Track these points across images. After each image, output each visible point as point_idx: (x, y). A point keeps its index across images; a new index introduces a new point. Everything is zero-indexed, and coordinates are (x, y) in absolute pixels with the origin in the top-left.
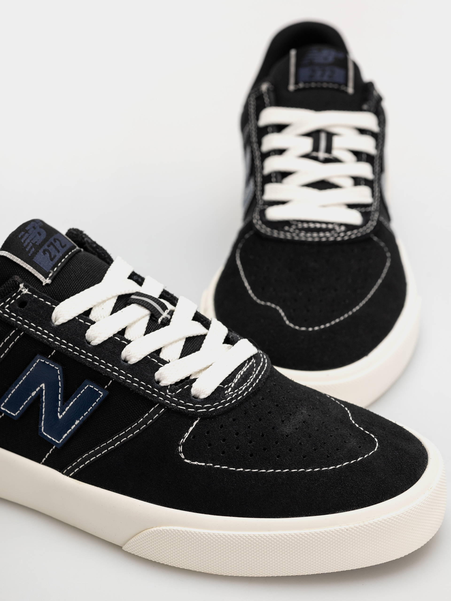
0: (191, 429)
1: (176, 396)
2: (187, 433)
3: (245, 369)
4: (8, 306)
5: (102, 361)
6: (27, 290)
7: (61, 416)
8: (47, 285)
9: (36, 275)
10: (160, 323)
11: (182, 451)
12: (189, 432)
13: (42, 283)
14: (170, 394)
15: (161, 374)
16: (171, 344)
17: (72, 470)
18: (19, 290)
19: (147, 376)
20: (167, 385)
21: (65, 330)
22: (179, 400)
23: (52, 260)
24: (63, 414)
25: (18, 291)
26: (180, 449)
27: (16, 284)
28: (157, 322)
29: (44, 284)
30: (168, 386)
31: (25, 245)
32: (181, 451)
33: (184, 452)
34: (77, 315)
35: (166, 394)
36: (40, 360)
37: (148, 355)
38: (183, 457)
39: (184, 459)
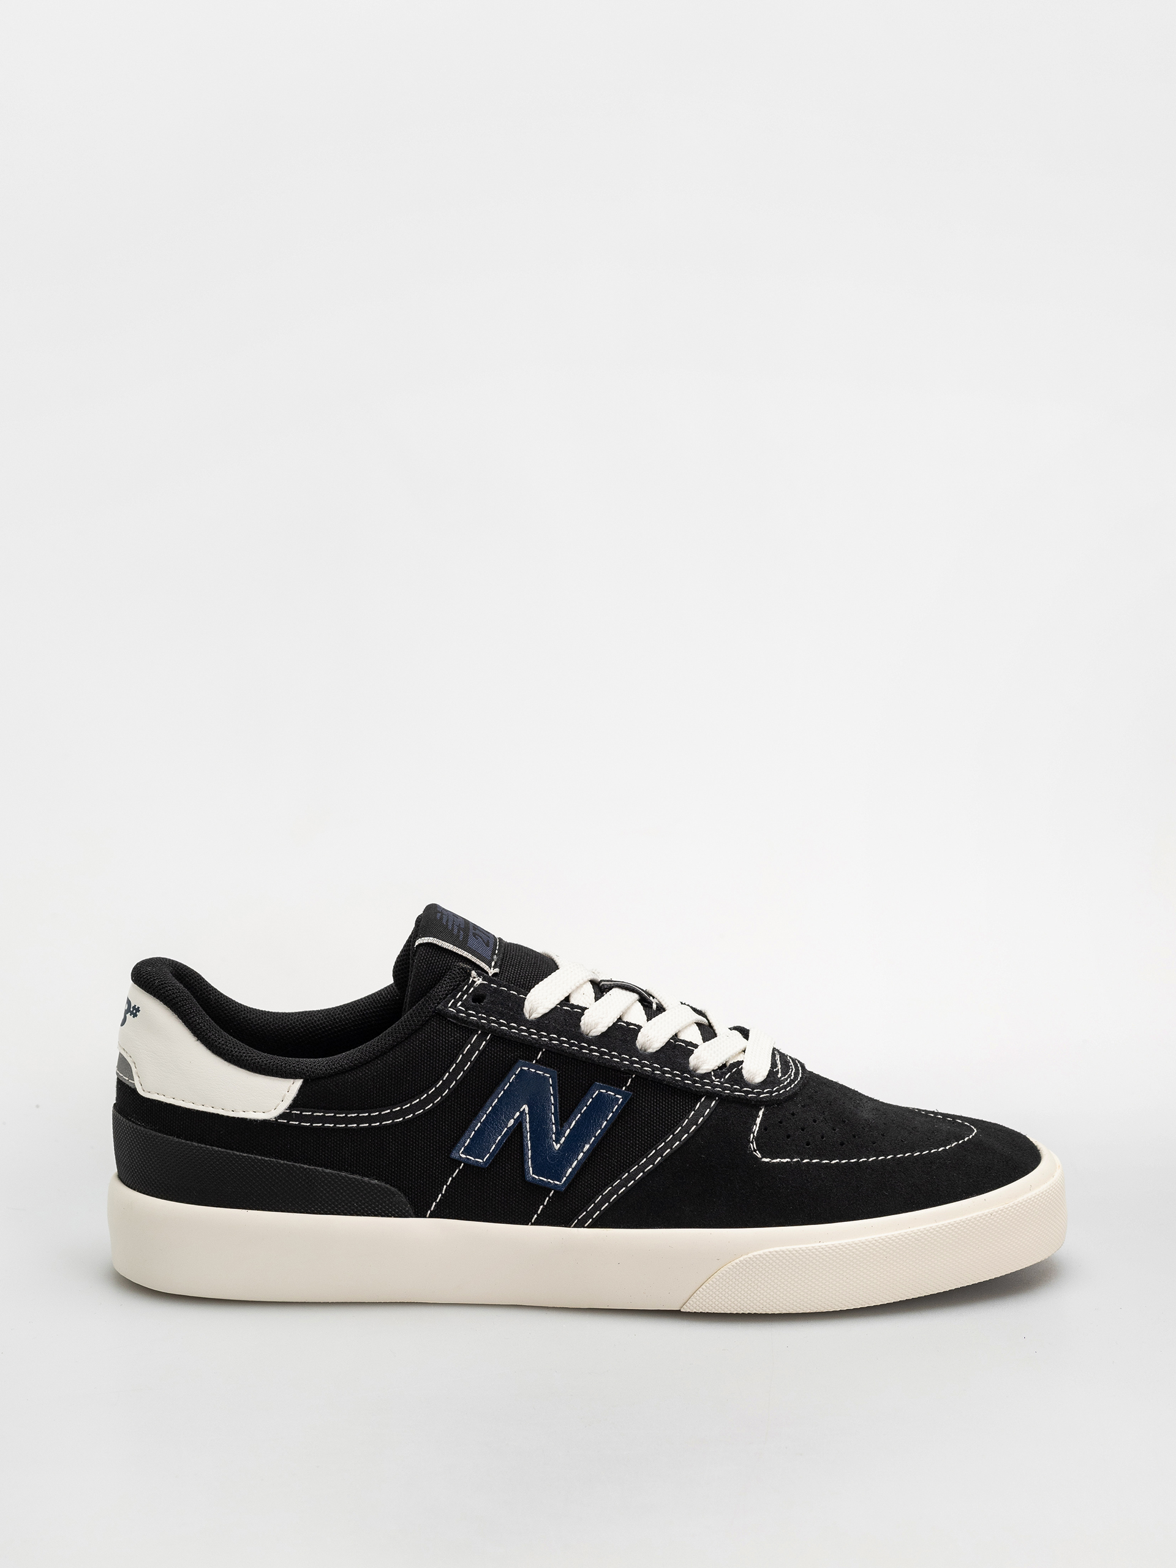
0: (758, 1120)
1: (727, 1081)
2: (755, 1126)
3: (778, 1062)
4: (460, 1003)
5: (613, 1053)
6: (481, 979)
7: (559, 1145)
8: (495, 975)
9: (477, 963)
10: (655, 1009)
11: (756, 1148)
12: (758, 1125)
13: (487, 973)
14: (718, 1080)
15: (697, 1058)
16: (686, 1027)
17: (589, 1215)
18: (471, 980)
19: (680, 1064)
20: (709, 1071)
21: (549, 1022)
22: (732, 1085)
23: (488, 946)
24: (562, 1141)
25: (470, 982)
26: (753, 1146)
27: (466, 972)
28: (652, 1008)
29: (490, 975)
30: (710, 1073)
31: (450, 927)
32: (754, 1148)
33: (759, 1148)
34: (558, 1002)
35: (713, 1081)
36: (521, 1069)
37: (671, 1039)
38: (759, 1156)
39: (761, 1159)
